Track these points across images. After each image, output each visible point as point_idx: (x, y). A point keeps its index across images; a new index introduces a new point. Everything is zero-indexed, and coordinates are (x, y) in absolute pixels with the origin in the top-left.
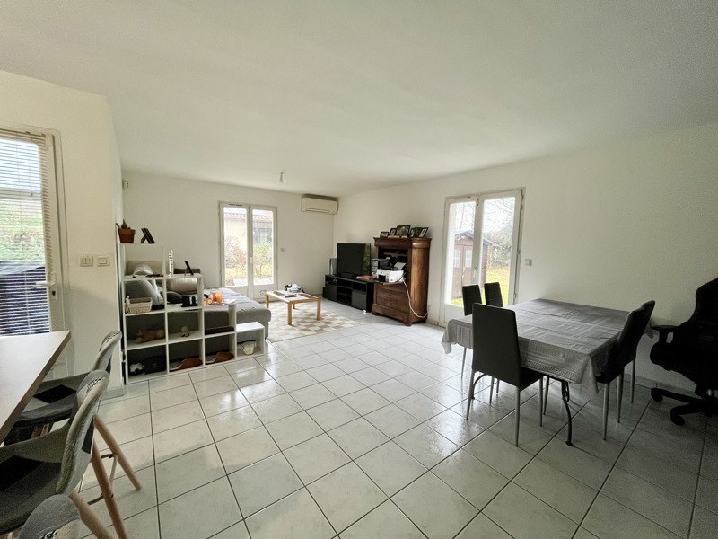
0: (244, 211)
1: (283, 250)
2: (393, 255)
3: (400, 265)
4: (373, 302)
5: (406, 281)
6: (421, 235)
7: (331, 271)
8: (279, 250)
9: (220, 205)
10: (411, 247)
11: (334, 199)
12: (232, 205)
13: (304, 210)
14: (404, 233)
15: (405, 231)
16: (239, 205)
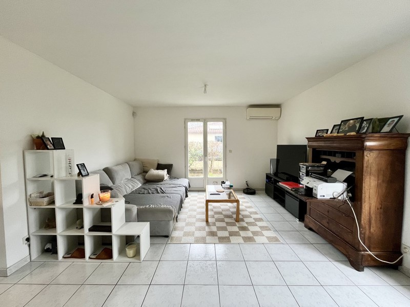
0: (201, 124)
1: (230, 151)
2: (333, 159)
3: (342, 174)
4: (306, 213)
5: (351, 199)
6: (386, 129)
7: (271, 170)
8: (228, 152)
9: (185, 122)
10: (363, 148)
11: (278, 106)
12: (193, 120)
13: (248, 118)
14: (352, 128)
15: (354, 126)
16: (198, 120)
